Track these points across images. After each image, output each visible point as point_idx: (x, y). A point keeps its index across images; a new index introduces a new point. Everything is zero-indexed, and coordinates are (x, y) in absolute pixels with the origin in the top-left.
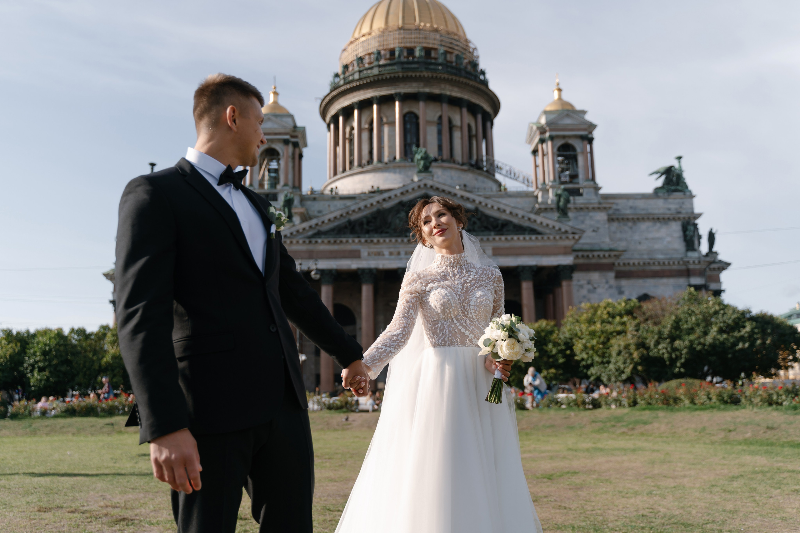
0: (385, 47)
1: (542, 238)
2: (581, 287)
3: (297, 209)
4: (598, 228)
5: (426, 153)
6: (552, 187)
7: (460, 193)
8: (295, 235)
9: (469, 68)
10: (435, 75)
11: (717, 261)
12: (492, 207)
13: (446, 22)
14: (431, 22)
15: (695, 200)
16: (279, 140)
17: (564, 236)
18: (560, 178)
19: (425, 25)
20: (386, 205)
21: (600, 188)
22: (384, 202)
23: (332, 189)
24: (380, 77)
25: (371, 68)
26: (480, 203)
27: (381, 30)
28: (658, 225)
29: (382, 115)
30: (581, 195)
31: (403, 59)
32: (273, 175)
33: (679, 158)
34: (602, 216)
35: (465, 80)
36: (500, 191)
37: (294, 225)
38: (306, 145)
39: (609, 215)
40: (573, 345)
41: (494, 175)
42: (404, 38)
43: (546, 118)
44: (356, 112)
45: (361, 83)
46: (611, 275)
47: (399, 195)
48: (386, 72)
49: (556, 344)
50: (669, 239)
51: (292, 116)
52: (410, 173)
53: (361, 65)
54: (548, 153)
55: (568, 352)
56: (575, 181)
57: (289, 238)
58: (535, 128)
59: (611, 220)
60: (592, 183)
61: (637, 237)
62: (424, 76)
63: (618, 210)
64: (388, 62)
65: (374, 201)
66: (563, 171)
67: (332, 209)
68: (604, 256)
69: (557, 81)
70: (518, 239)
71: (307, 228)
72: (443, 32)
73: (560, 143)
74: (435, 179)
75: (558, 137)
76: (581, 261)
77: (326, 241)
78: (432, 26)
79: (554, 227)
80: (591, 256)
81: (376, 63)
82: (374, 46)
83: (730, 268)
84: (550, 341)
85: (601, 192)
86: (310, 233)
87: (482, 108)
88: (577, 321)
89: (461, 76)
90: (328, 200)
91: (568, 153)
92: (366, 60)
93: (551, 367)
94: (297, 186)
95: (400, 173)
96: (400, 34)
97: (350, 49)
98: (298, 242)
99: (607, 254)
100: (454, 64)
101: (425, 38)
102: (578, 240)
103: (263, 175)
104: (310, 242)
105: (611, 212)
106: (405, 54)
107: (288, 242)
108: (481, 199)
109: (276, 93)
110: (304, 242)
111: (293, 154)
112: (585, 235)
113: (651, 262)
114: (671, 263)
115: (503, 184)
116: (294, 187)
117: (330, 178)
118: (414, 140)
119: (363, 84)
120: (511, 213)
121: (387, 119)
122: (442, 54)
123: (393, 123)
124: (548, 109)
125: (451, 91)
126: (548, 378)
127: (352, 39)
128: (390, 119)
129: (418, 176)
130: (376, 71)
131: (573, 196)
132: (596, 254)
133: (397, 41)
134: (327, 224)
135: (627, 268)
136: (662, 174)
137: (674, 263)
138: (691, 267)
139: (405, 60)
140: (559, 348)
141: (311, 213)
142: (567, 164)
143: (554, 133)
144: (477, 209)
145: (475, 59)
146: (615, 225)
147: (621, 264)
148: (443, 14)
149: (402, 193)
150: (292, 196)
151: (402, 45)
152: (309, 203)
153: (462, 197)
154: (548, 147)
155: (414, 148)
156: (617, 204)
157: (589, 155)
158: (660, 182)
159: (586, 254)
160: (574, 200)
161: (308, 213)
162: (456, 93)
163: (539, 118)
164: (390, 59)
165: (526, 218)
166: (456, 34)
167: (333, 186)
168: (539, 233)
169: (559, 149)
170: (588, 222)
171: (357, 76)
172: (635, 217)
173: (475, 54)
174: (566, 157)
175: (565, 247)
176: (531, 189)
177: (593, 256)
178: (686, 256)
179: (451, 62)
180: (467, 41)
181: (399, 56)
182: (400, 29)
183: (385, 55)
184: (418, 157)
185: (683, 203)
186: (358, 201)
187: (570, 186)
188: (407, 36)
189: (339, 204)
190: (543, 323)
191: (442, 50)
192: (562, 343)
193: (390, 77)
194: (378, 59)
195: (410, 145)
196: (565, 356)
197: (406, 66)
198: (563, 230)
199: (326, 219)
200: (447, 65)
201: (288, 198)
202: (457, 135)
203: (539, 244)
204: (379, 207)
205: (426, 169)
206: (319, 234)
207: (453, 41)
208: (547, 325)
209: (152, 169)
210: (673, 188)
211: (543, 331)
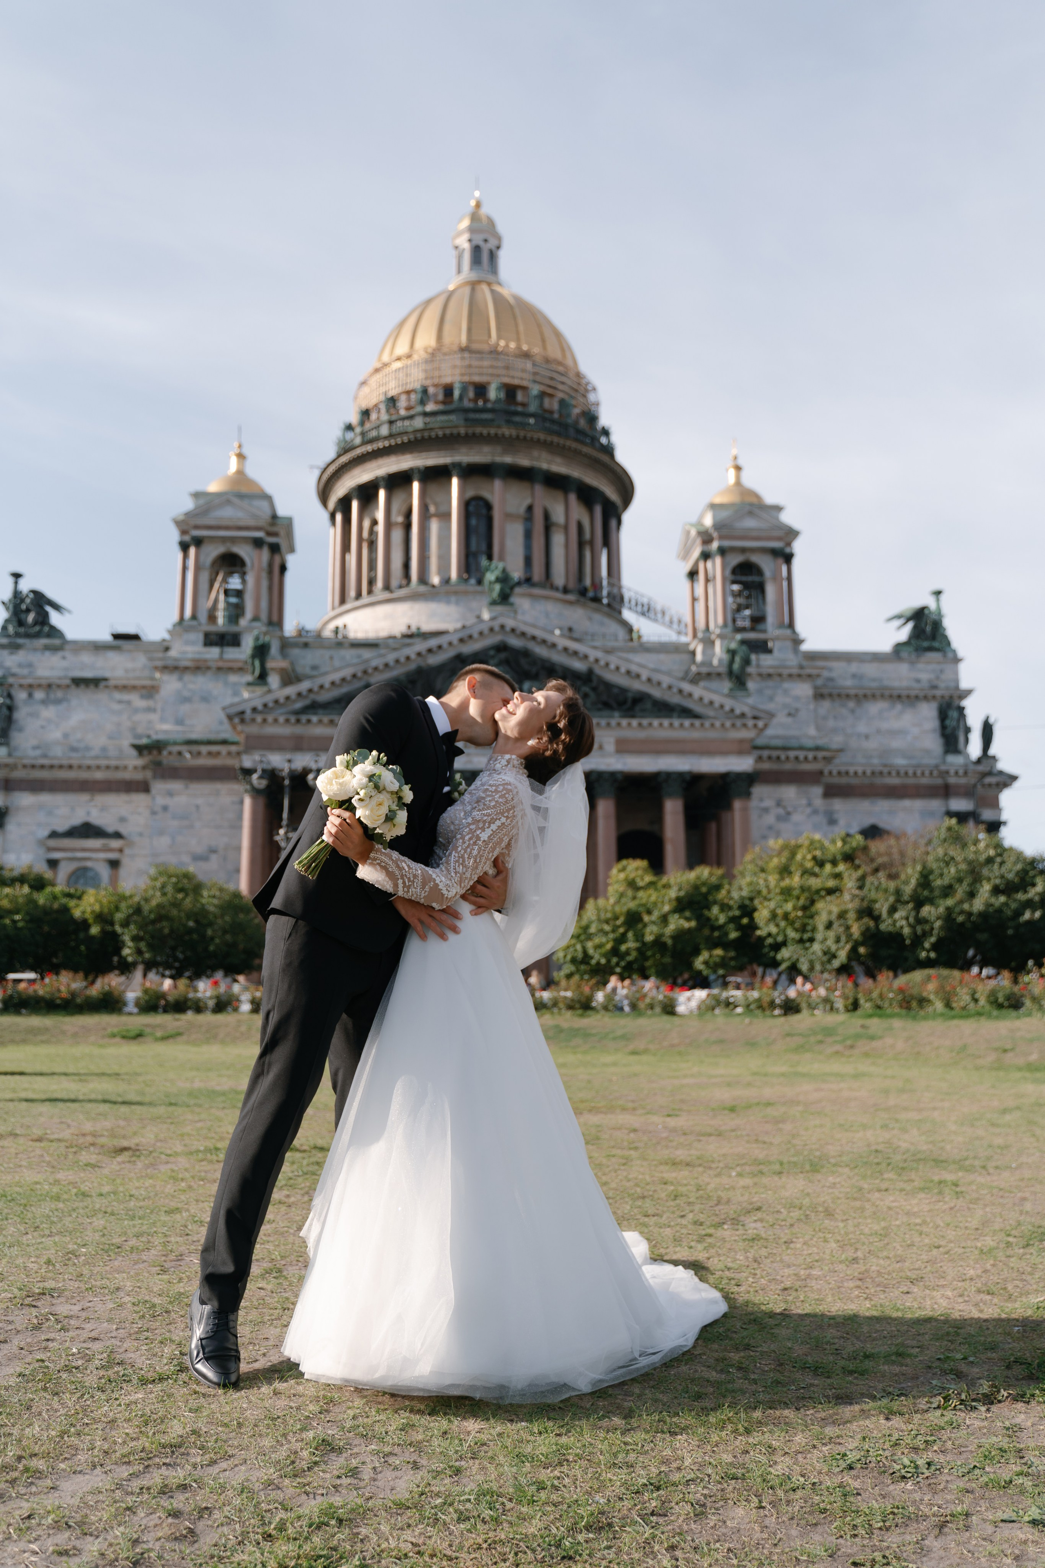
0: (436, 381)
1: (702, 725)
2: (766, 810)
3: (275, 662)
4: (797, 710)
5: (504, 571)
6: (720, 636)
7: (563, 643)
8: (272, 709)
9: (582, 423)
10: (522, 434)
11: (995, 771)
12: (618, 668)
13: (543, 341)
14: (518, 340)
15: (963, 668)
16: (245, 539)
17: (739, 723)
18: (734, 621)
19: (507, 346)
20: (434, 660)
21: (801, 642)
22: (430, 655)
23: (337, 628)
24: (426, 434)
25: (411, 417)
26: (597, 661)
27: (430, 350)
28: (899, 707)
29: (428, 501)
30: (769, 651)
31: (467, 404)
32: (233, 600)
33: (938, 593)
34: (804, 690)
35: (574, 445)
36: (632, 640)
37: (270, 691)
38: (292, 550)
39: (816, 688)
40: (755, 910)
41: (620, 613)
42: (470, 366)
43: (714, 517)
44: (382, 494)
45: (393, 442)
46: (817, 791)
47: (455, 642)
48: (437, 425)
49: (725, 907)
50: (915, 731)
51: (268, 498)
52: (474, 604)
53: (392, 411)
54: (714, 577)
55: (745, 921)
56: (761, 626)
57: (261, 712)
58: (693, 532)
59: (819, 696)
60: (788, 632)
61: (862, 728)
62: (503, 435)
63: (831, 679)
64: (440, 407)
65: (411, 652)
66: (739, 609)
67: (337, 663)
68: (806, 758)
69: (734, 452)
70: (661, 725)
71: (293, 697)
72: (538, 359)
73: (736, 560)
74: (520, 617)
75: (733, 549)
76: (766, 766)
77: (326, 719)
78: (519, 347)
79: (722, 707)
80: (783, 757)
81: (419, 409)
82: (416, 379)
83: (1016, 785)
84: (715, 902)
85: (805, 647)
86: (299, 705)
87: (602, 495)
88: (763, 870)
89: (567, 437)
90: (329, 648)
91: (750, 579)
92: (402, 403)
93: (715, 946)
94: (276, 621)
95: (457, 603)
96: (463, 358)
97: (373, 381)
98: (276, 721)
99: (810, 755)
100: (556, 416)
101: (507, 368)
102: (762, 730)
103: (216, 601)
104: (298, 721)
105: (819, 682)
106: (471, 394)
107: (259, 719)
108: (599, 654)
109: (241, 456)
110: (287, 721)
111: (270, 565)
112: (775, 721)
113: (886, 770)
114: (919, 772)
115: (635, 628)
116: (270, 623)
117: (333, 608)
118: (484, 547)
119: (397, 445)
120: (649, 680)
121: (437, 509)
122: (536, 397)
123: (447, 516)
124: (718, 500)
125: (549, 463)
126: (711, 963)
127: (379, 365)
128: (443, 509)
129: (490, 611)
130: (419, 423)
131: (757, 652)
132: (792, 754)
133: (458, 371)
134: (329, 690)
135: (844, 780)
136: (908, 620)
137: (923, 774)
138: (952, 780)
139: (471, 405)
140: (731, 914)
141: (299, 670)
142: (748, 597)
143: (727, 543)
144: (590, 672)
145: (593, 408)
146: (826, 704)
147: (835, 772)
148: (539, 326)
149: (461, 640)
150: (267, 639)
151: (466, 379)
152: (295, 652)
153: (566, 649)
154: (716, 566)
155: (484, 562)
156: (830, 669)
157: (785, 584)
158: (904, 633)
159: (774, 754)
160: (758, 660)
161: (294, 670)
162: (558, 467)
163: (702, 516)
164: (444, 403)
165: (675, 690)
166: (560, 363)
167: (339, 622)
168: (697, 716)
169: (734, 571)
170: (780, 699)
171: (385, 431)
172: (861, 692)
173: (592, 397)
174: (746, 586)
175: (741, 741)
176: (684, 639)
177: (787, 758)
178: (944, 762)
179: (551, 412)
180: (578, 375)
181: (461, 398)
182: (462, 350)
183: (435, 395)
184: (490, 577)
185: (942, 671)
186: (383, 651)
187: (752, 636)
188: (475, 363)
189: (349, 654)
190: (704, 872)
191: (535, 390)
192: (735, 907)
193: (444, 435)
194: (423, 402)
195: (476, 555)
196: (740, 928)
197: (472, 416)
198: (738, 712)
199: (327, 681)
200: (544, 416)
201: (260, 642)
202: (558, 540)
203: (696, 734)
204: (420, 662)
205: (504, 598)
206: (313, 707)
207: (555, 375)
208: (711, 874)
209: (16, 583)
210: (926, 644)
211: (704, 884)
